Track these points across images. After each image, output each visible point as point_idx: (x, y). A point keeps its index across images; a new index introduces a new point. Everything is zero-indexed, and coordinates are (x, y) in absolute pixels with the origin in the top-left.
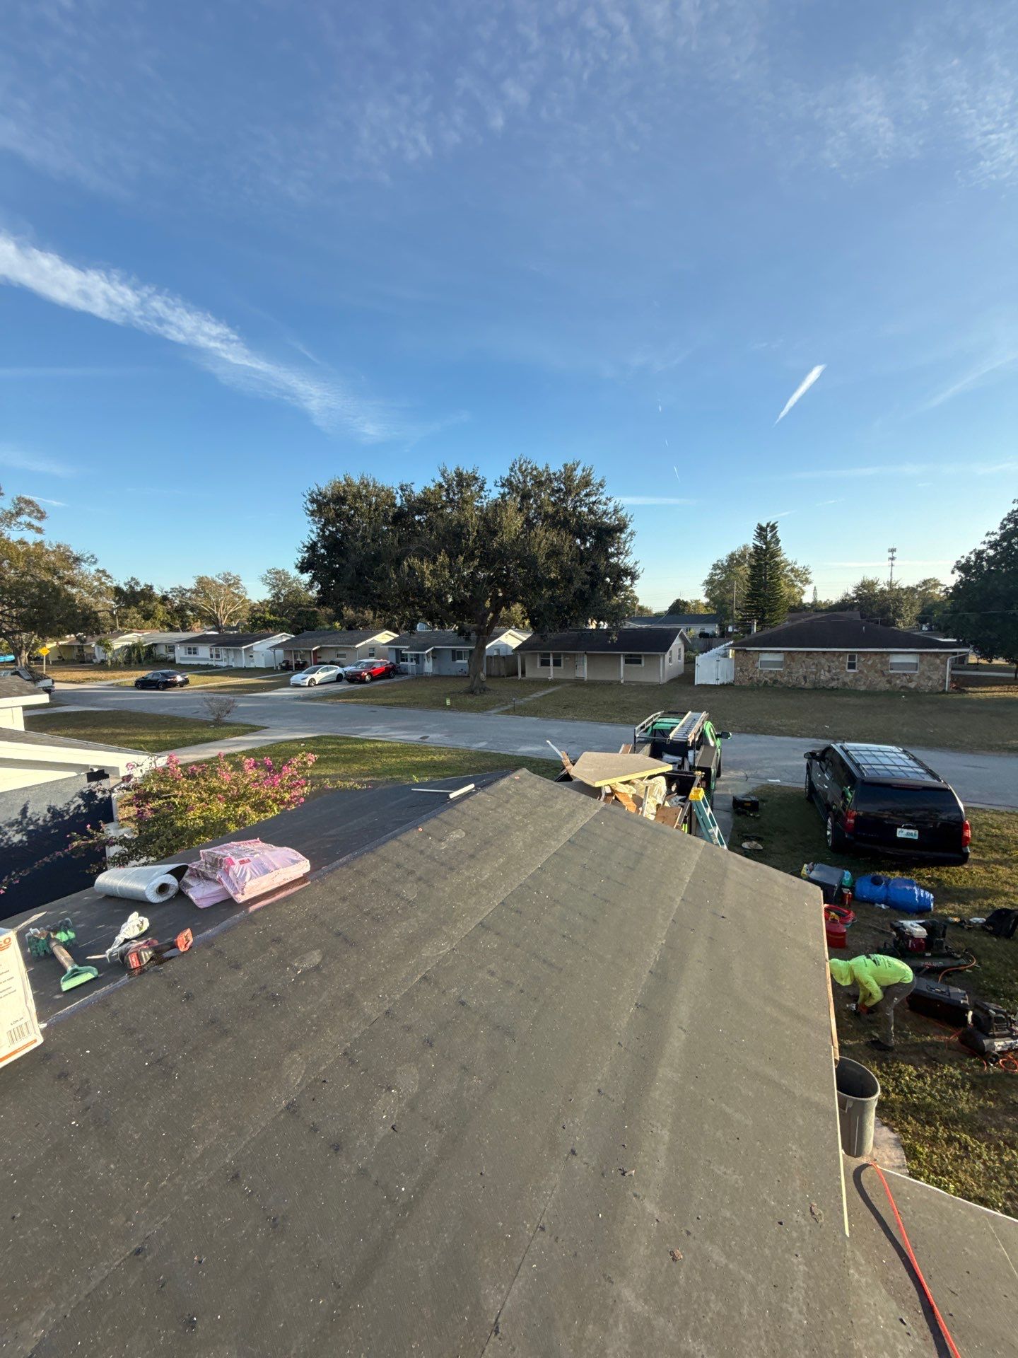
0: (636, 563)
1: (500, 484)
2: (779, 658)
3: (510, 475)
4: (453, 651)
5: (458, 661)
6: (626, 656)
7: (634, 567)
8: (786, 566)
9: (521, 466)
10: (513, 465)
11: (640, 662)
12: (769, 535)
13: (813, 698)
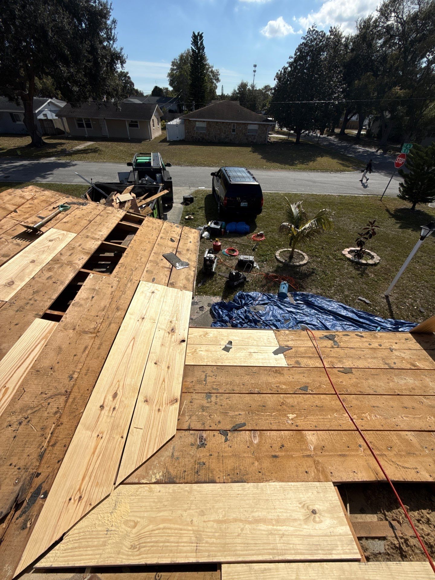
2: (204, 125)
4: (11, 114)
6: (129, 121)
11: (137, 126)
12: (199, 43)
13: (218, 147)
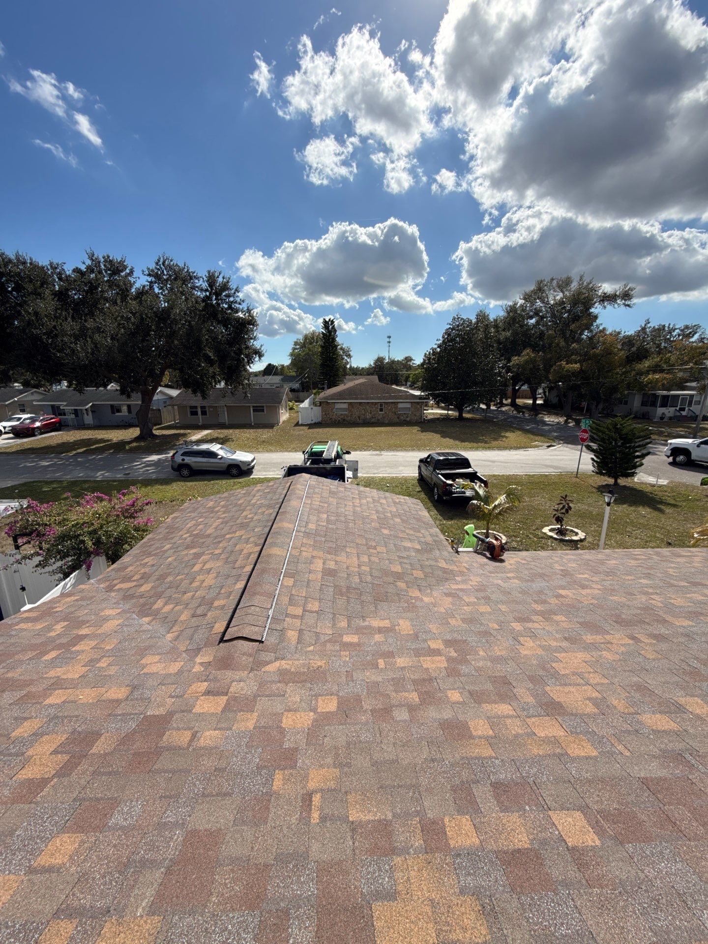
2: (346, 406)
3: (156, 268)
4: (112, 406)
5: (117, 414)
7: (260, 349)
11: (263, 411)
12: (330, 327)
13: (365, 429)
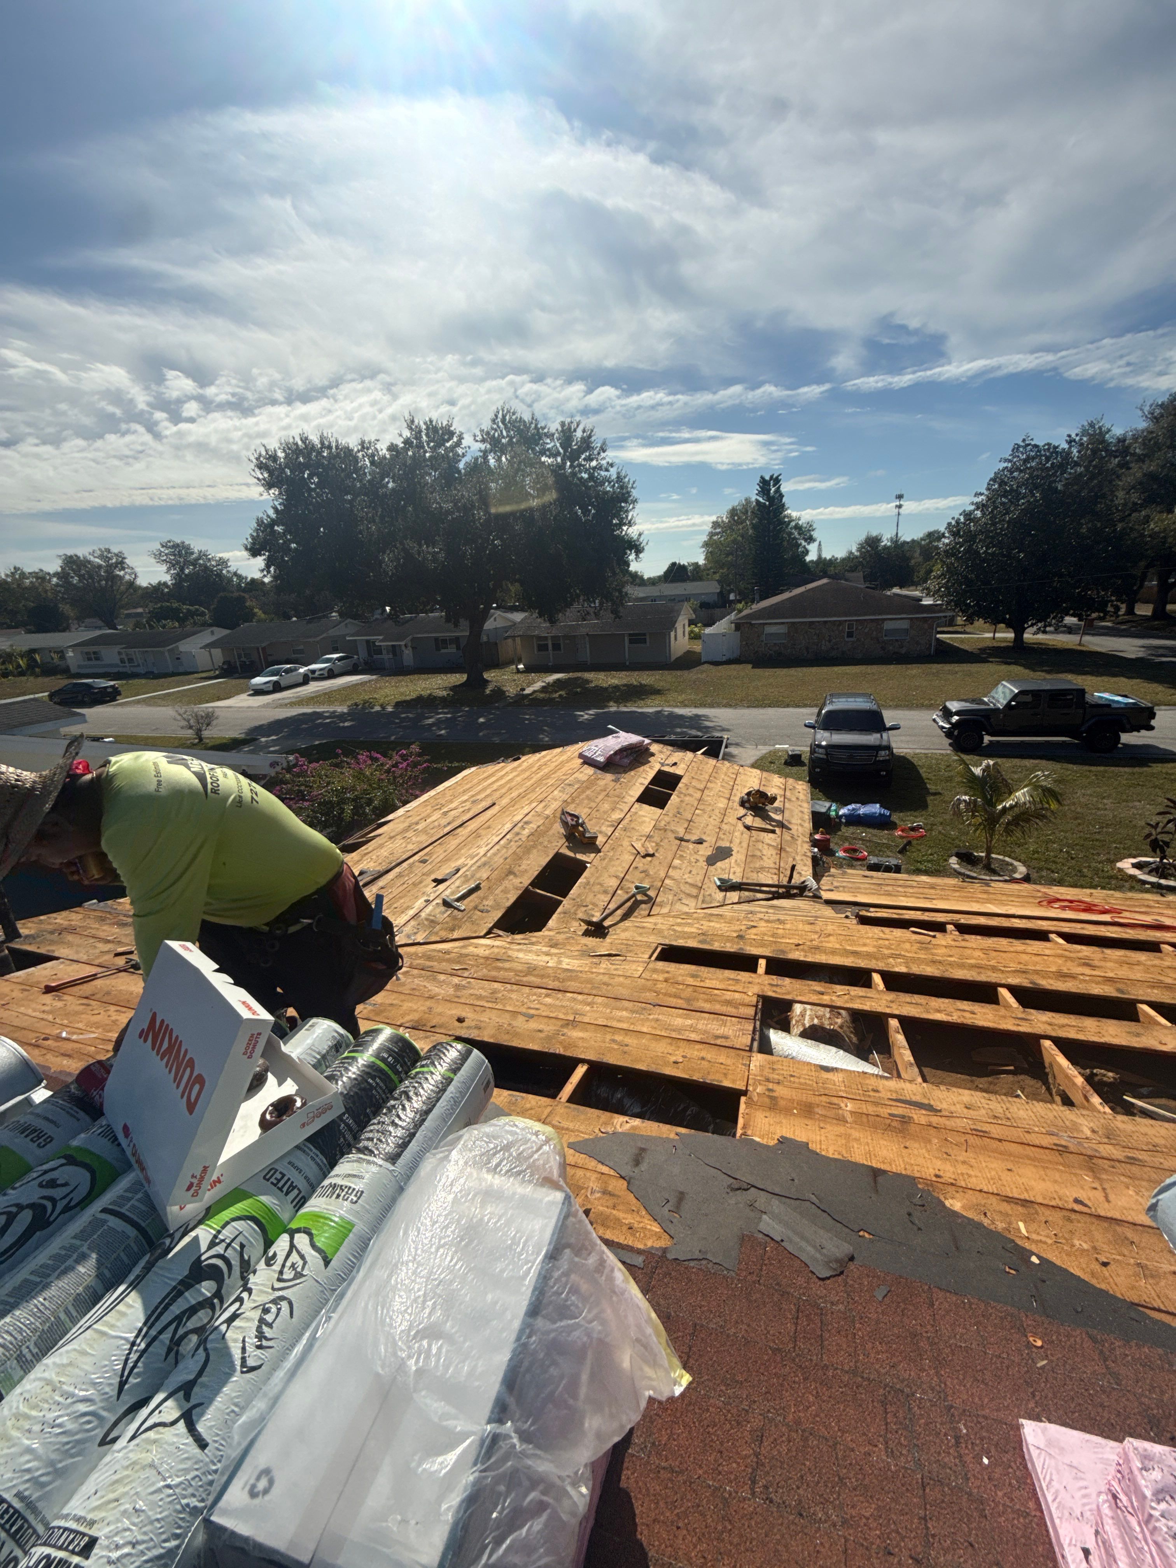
0: (640, 535)
1: (479, 438)
2: (782, 629)
3: (492, 429)
4: (436, 639)
5: (443, 651)
6: (630, 635)
7: (638, 540)
8: (790, 522)
9: (504, 417)
10: (496, 416)
11: (644, 641)
12: (773, 489)
13: (814, 669)
